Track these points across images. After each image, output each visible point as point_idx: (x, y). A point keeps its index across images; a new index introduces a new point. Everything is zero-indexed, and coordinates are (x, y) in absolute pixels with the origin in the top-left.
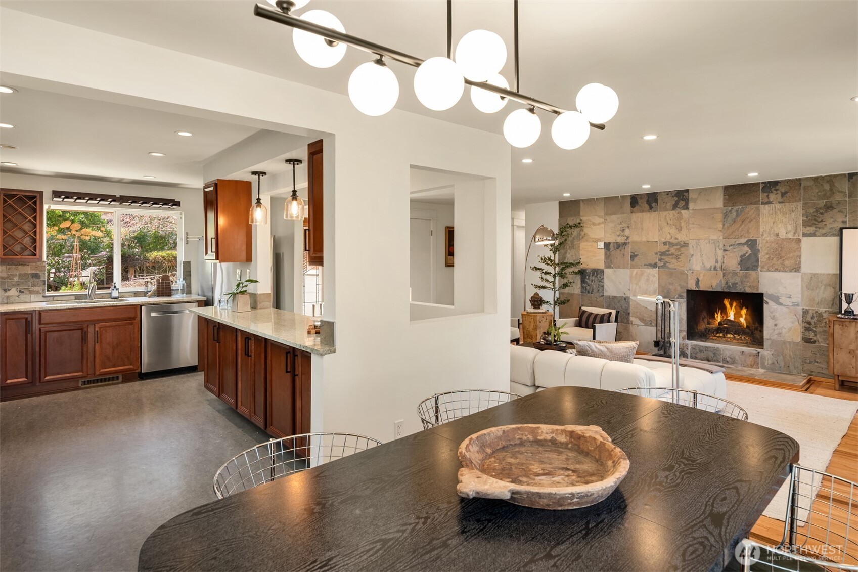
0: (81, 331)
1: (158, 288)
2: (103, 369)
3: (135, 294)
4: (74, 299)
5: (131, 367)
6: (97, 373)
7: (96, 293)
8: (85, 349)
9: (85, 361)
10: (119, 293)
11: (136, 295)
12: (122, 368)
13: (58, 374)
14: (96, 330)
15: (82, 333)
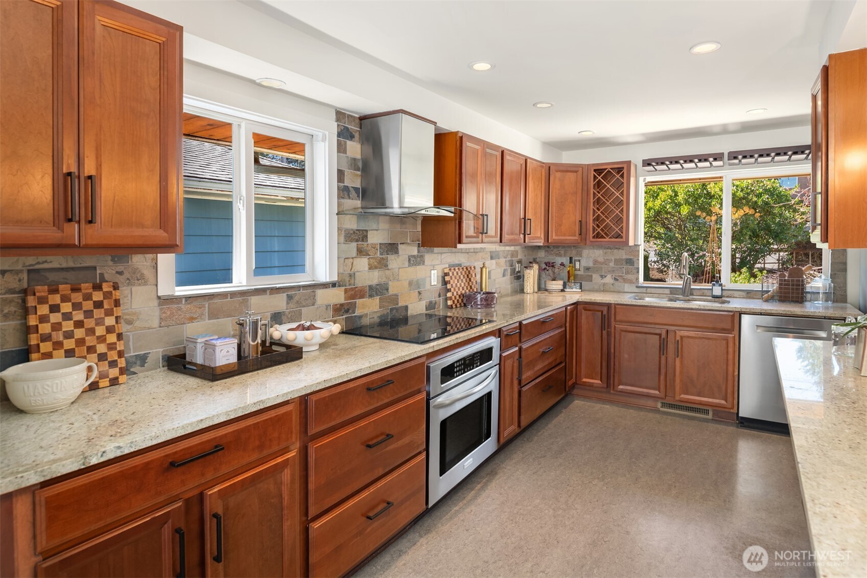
0: (658, 336)
1: (780, 288)
2: (684, 394)
3: (748, 293)
4: (669, 293)
5: (723, 402)
6: (677, 398)
7: (692, 287)
8: (663, 361)
9: (662, 377)
10: (722, 289)
11: (749, 295)
12: (710, 400)
13: (632, 385)
14: (677, 339)
15: (660, 340)
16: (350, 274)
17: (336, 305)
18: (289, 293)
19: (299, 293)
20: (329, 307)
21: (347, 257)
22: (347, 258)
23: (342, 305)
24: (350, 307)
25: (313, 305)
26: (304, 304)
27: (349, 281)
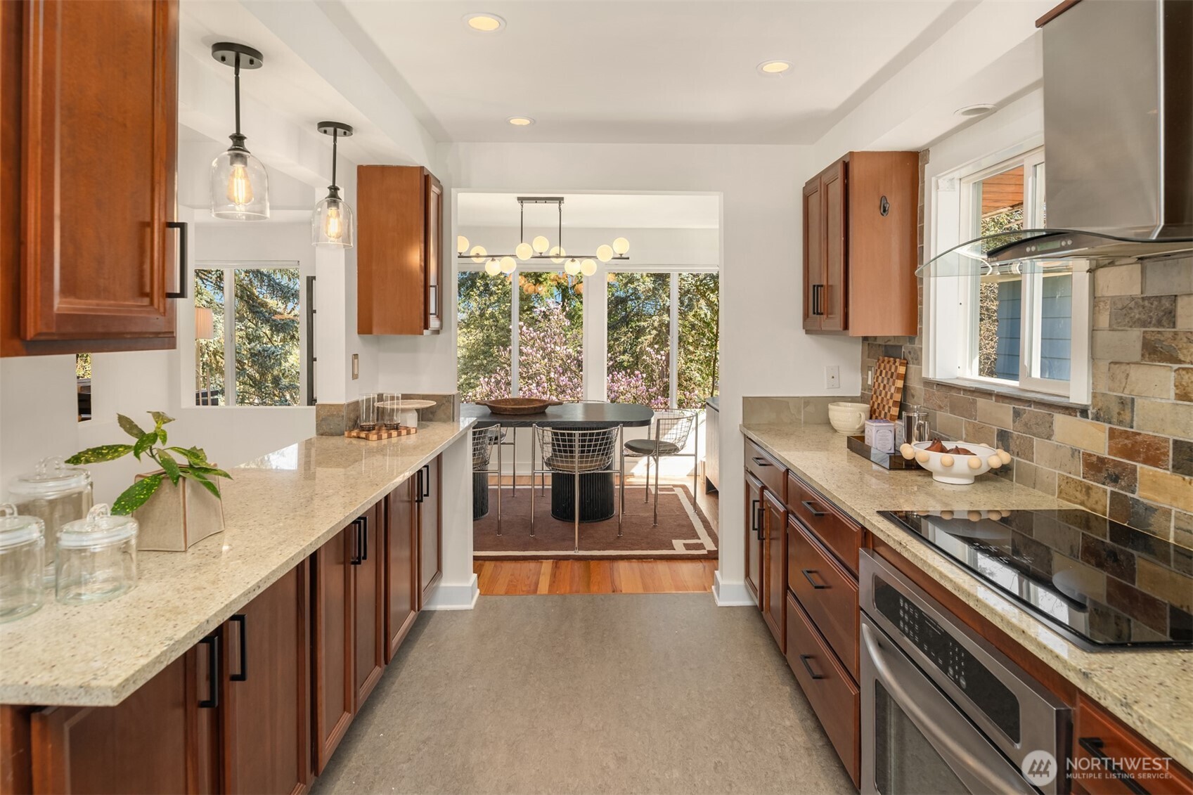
16: (1121, 398)
17: (1090, 455)
18: (1016, 407)
19: (1029, 410)
20: (1076, 453)
21: (1116, 359)
22: (1116, 363)
23: (1102, 460)
24: (1121, 474)
25: (1049, 438)
26: (1035, 431)
27: (1119, 414)
